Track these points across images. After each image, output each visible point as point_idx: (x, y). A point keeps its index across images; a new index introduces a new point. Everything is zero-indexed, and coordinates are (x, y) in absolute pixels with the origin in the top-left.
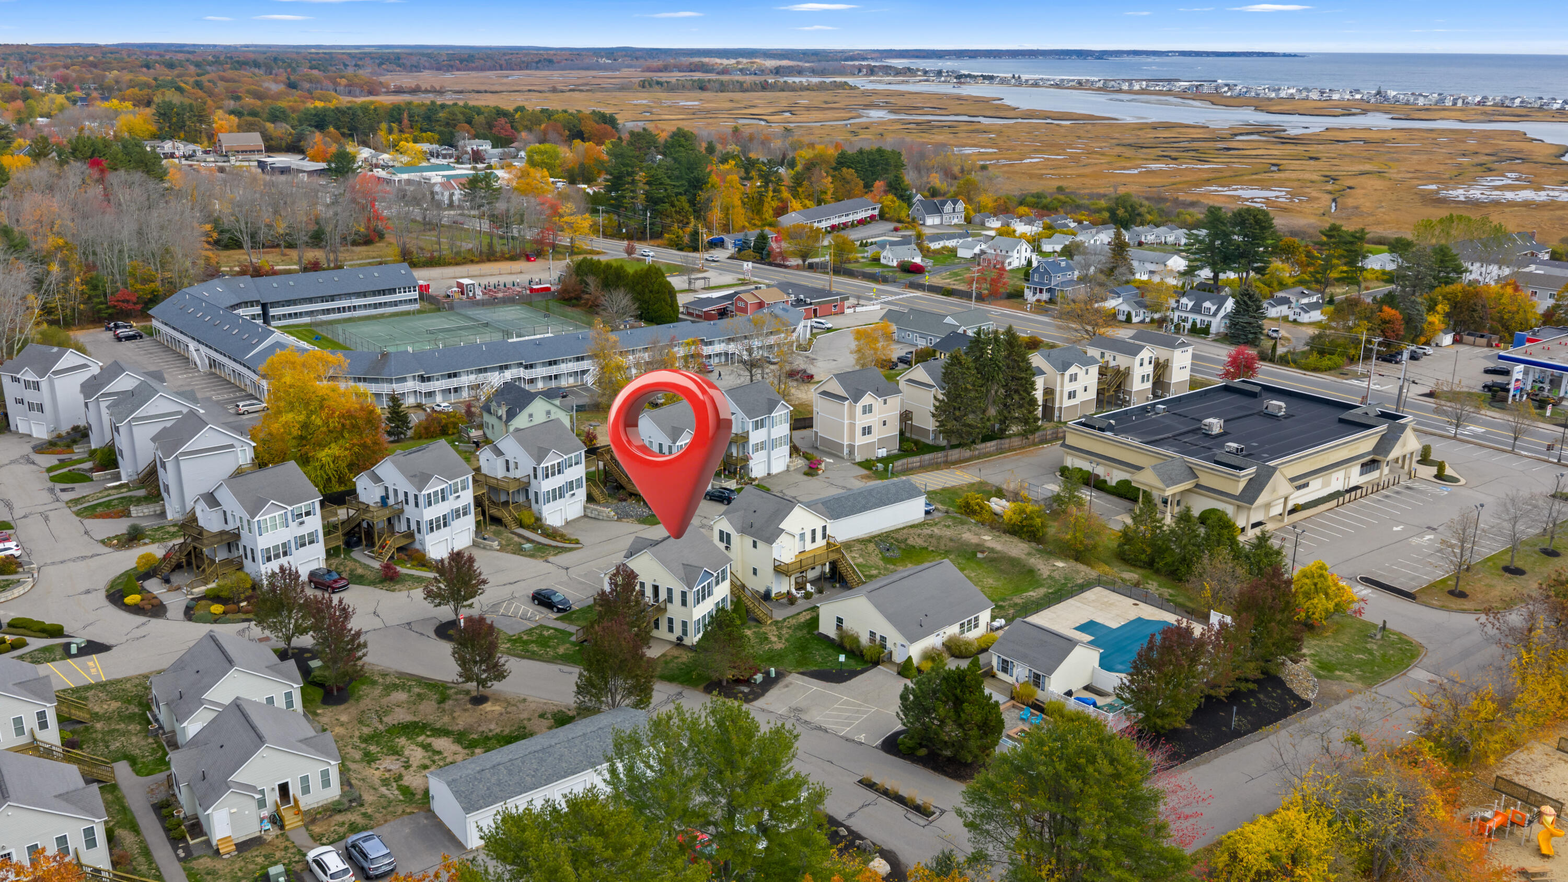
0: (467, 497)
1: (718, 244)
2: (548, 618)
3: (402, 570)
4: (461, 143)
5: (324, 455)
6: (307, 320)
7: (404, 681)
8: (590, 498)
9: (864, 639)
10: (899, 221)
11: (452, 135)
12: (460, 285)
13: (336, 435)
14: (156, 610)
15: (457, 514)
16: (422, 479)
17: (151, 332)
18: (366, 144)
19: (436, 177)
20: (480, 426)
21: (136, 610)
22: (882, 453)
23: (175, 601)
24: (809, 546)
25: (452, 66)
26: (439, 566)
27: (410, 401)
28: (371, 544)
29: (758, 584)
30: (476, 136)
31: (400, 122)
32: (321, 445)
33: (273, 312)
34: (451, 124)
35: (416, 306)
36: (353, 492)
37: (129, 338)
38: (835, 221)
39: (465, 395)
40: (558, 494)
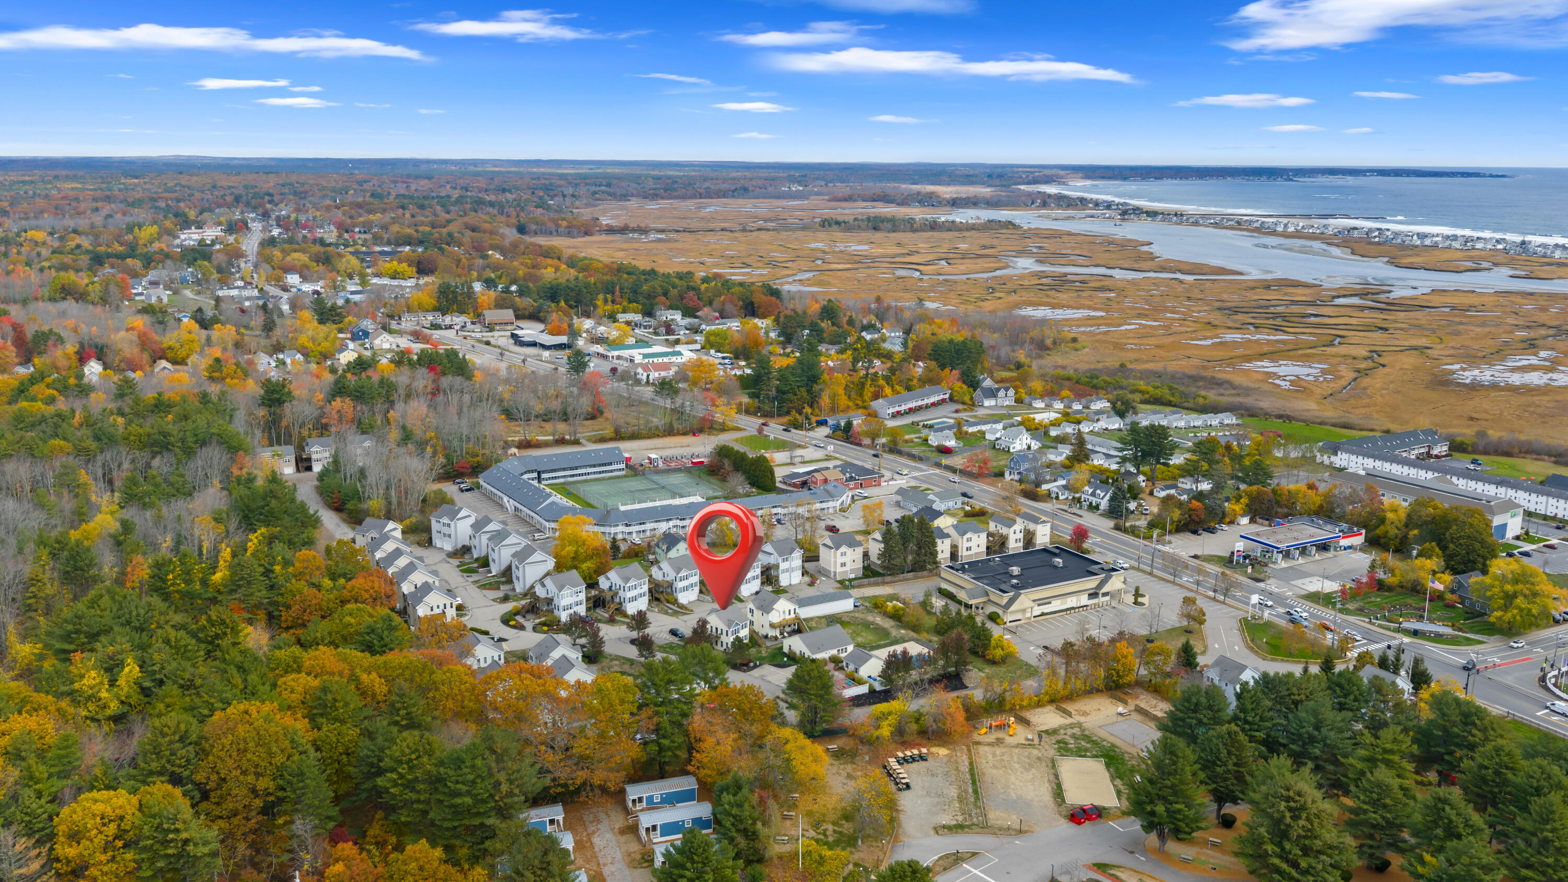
0: (645, 588)
1: (822, 423)
2: (675, 640)
3: (617, 618)
4: (658, 313)
5: (584, 566)
6: (562, 480)
7: (618, 658)
8: (701, 592)
9: (798, 653)
10: (963, 403)
11: (652, 305)
12: (649, 458)
13: (589, 557)
14: (522, 628)
15: (641, 595)
16: (627, 580)
17: (479, 487)
18: (588, 316)
19: (637, 355)
20: (654, 553)
21: (514, 627)
22: (852, 576)
23: (529, 625)
24: (787, 617)
25: (657, 195)
26: (633, 617)
27: (620, 537)
28: (604, 606)
29: (763, 632)
30: (671, 307)
31: (613, 293)
32: (583, 562)
33: (544, 476)
34: (651, 296)
35: (624, 473)
36: (597, 583)
37: (467, 490)
38: (913, 405)
39: (648, 533)
40: (686, 589)
